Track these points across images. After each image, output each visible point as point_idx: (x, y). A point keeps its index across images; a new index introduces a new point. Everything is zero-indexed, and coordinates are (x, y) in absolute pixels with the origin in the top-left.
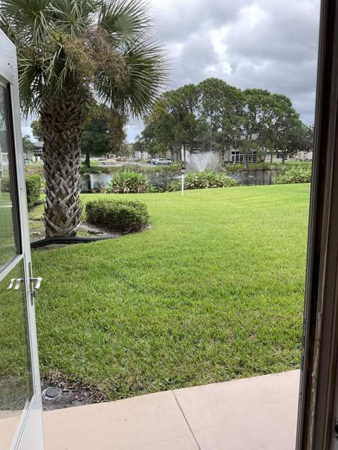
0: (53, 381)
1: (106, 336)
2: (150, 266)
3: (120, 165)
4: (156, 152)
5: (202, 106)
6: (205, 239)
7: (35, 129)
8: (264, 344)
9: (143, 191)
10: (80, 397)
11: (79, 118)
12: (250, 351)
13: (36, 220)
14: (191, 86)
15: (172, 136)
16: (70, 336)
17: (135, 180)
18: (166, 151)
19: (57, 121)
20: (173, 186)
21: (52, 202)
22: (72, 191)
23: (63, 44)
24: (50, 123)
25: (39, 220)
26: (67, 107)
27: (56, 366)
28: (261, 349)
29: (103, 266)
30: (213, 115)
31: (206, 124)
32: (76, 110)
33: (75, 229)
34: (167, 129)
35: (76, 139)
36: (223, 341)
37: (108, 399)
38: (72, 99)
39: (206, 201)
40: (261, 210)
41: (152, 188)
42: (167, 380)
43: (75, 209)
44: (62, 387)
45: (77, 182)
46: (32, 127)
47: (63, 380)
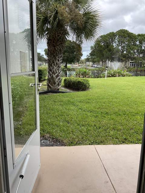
0: (46, 138)
1: (68, 125)
2: (88, 103)
3: (79, 68)
4: (95, 62)
5: (117, 42)
6: (114, 95)
7: (46, 52)
8: (137, 133)
9: (89, 77)
10: (56, 144)
11: (62, 41)
12: (130, 135)
13: (44, 85)
14: (113, 33)
15: (103, 55)
16: (54, 123)
17: (85, 72)
18: (100, 61)
19: (54, 42)
20: (102, 75)
21: (50, 76)
22: (58, 72)
23: (57, 8)
24: (51, 43)
25: (45, 85)
26: (58, 36)
27: (48, 132)
28: (135, 134)
29: (69, 101)
30: (122, 45)
31: (118, 50)
32: (61, 38)
33: (59, 88)
34: (101, 52)
35: (61, 50)
36: (118, 130)
37: (67, 146)
38: (60, 33)
39: (116, 81)
40: (142, 85)
41: (93, 77)
42: (92, 141)
43: (59, 79)
44: (49, 140)
45: (61, 68)
46: (44, 51)
47: (50, 138)
